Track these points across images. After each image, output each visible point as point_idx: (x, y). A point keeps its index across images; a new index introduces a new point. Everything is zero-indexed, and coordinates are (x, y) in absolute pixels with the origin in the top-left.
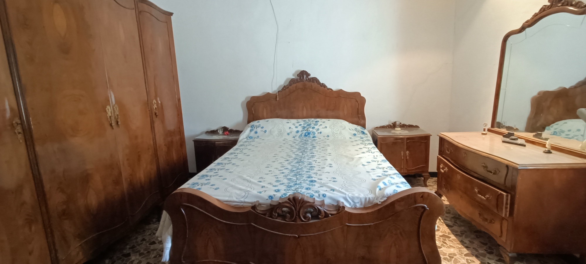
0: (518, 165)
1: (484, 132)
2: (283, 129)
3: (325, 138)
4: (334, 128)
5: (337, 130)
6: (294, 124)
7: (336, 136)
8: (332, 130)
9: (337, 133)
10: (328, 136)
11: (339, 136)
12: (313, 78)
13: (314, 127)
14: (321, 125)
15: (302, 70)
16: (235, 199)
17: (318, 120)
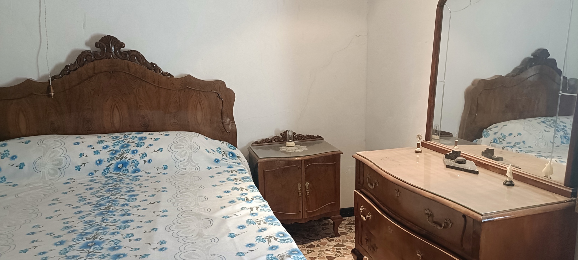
0: (482, 215)
1: (418, 150)
2: (64, 159)
3: (160, 170)
4: (176, 150)
5: (183, 153)
6: (91, 146)
7: (182, 166)
8: (174, 154)
9: (184, 160)
10: (165, 167)
11: (187, 165)
12: (130, 52)
13: (137, 151)
14: (150, 145)
15: (107, 34)
17: (144, 134)
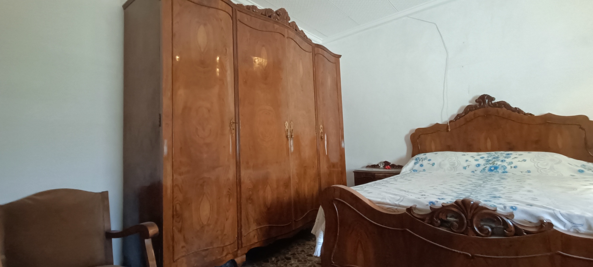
2: (457, 162)
3: (524, 173)
4: (539, 162)
5: (545, 164)
6: (473, 157)
7: (544, 172)
8: (536, 164)
9: (546, 168)
10: (529, 172)
11: (548, 172)
12: (499, 102)
13: (505, 161)
14: (516, 158)
15: (483, 94)
16: (388, 201)
17: (510, 152)
